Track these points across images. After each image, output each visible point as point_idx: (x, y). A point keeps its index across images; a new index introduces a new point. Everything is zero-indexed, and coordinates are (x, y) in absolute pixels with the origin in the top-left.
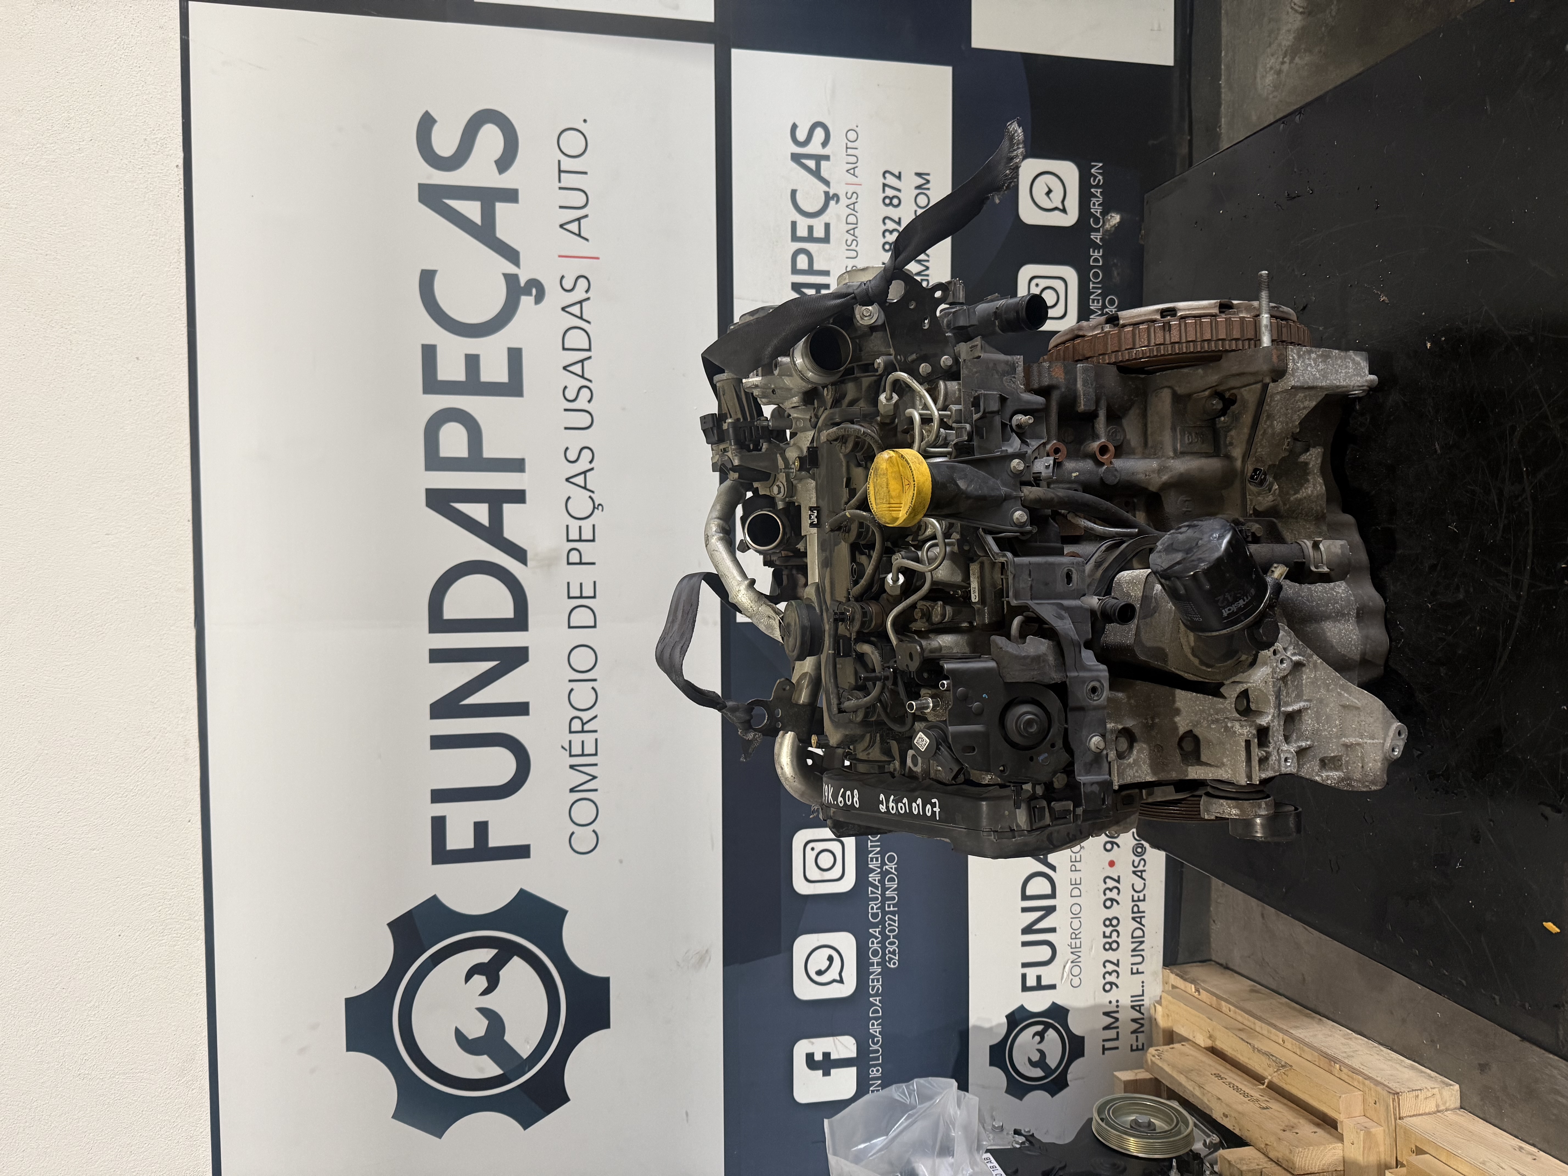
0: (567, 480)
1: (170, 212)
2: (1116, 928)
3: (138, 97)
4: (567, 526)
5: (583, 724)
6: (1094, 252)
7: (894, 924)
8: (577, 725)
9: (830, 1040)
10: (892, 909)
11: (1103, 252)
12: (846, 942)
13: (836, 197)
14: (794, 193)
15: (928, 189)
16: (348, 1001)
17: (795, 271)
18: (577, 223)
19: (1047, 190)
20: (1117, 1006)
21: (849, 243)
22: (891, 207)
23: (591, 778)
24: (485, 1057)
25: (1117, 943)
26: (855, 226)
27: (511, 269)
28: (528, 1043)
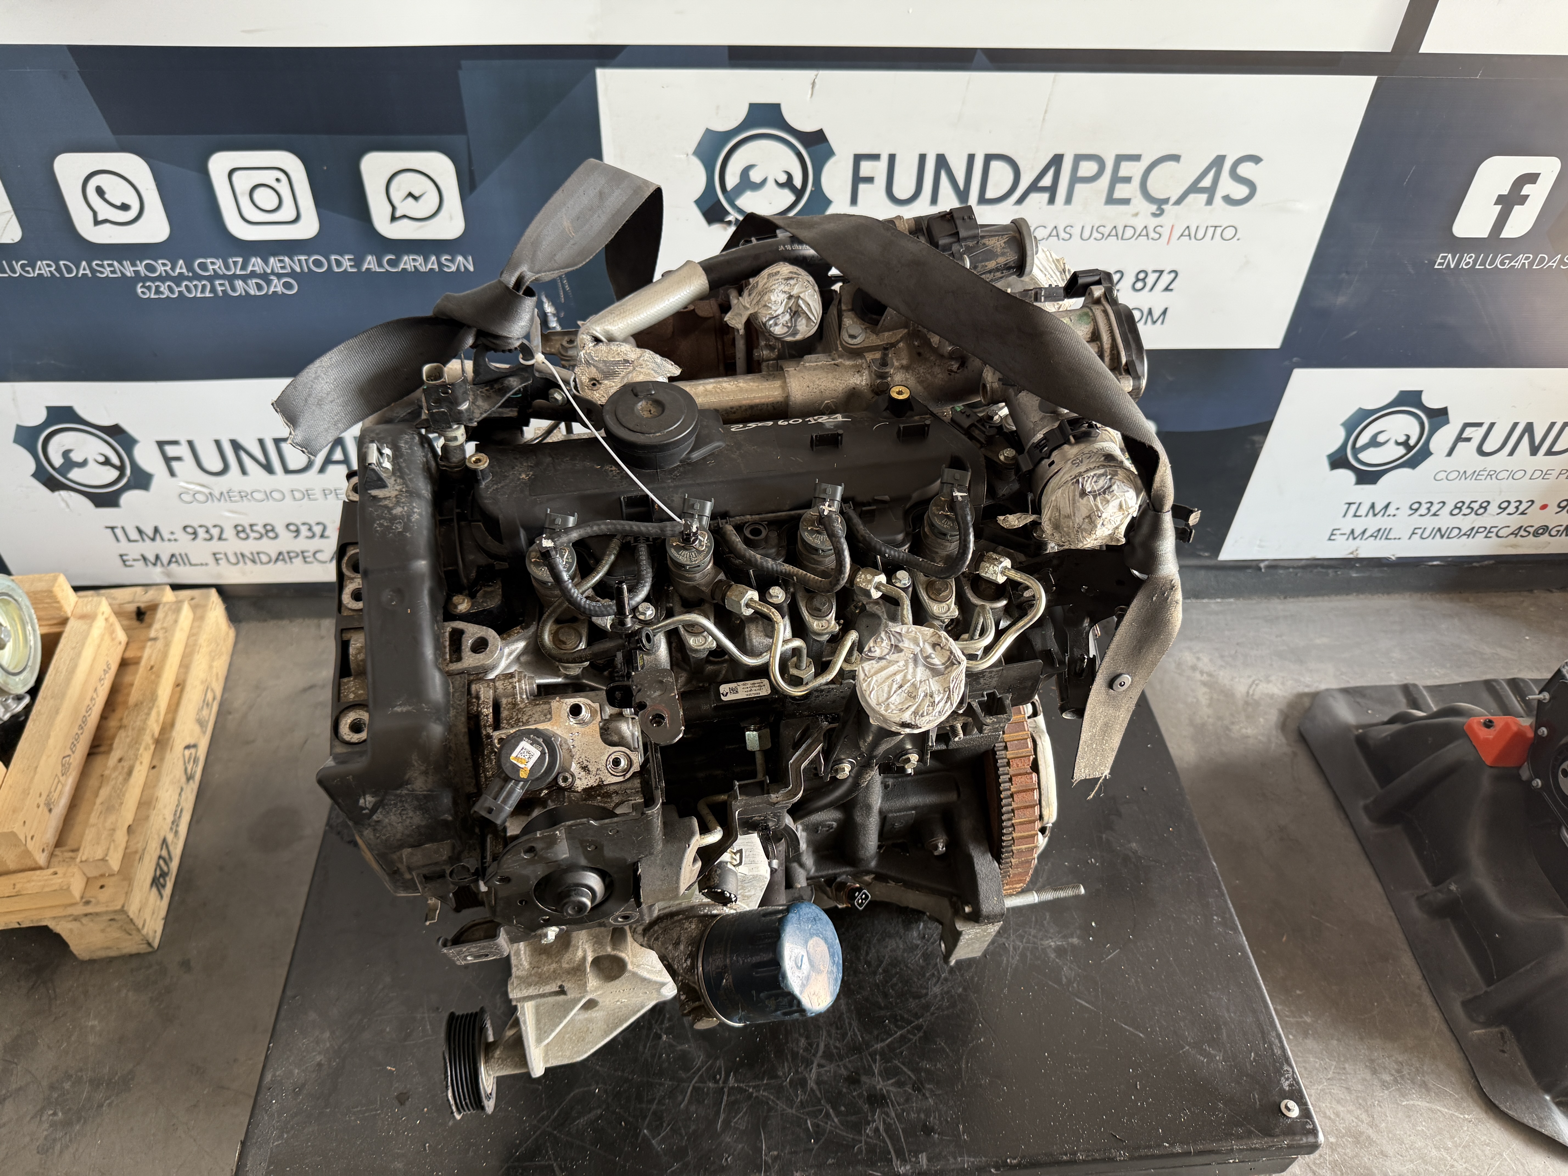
2: (265, 536)
7: (199, 291)
10: (219, 288)
12: (155, 228)
13: (1160, 213)
14: (1177, 158)
17: (1079, 158)
20: (169, 540)
21: (1101, 229)
22: (1134, 280)
25: (247, 538)
26: (1120, 235)
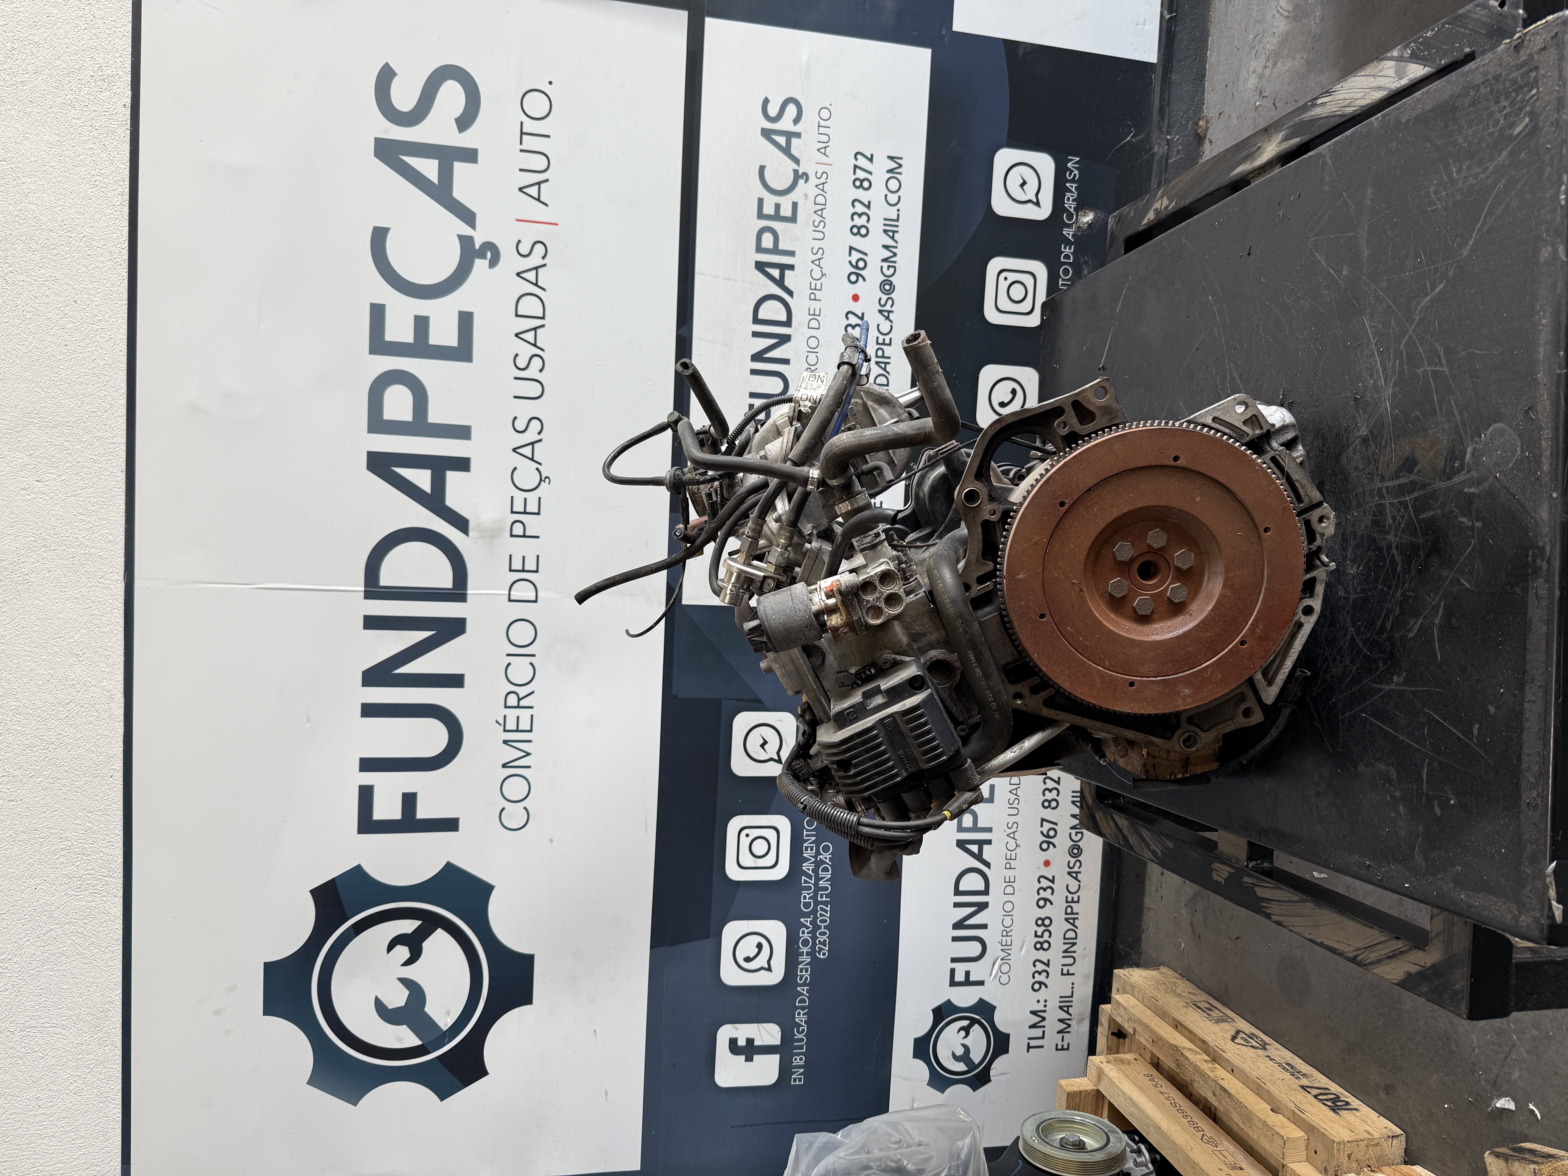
0: (514, 450)
1: (116, 152)
2: (1048, 928)
3: (86, 31)
4: (512, 497)
5: (519, 700)
6: (1065, 248)
7: (825, 914)
8: (512, 700)
9: (755, 1026)
10: (824, 899)
11: (1075, 248)
12: (776, 930)
13: (806, 176)
14: (762, 169)
15: (900, 173)
16: (267, 966)
17: (759, 249)
18: (537, 187)
19: (1022, 181)
20: (1045, 1006)
21: (816, 224)
22: (861, 189)
23: (525, 754)
24: (405, 1026)
25: (1049, 943)
26: (823, 207)
27: (467, 231)
28: (448, 1014)
